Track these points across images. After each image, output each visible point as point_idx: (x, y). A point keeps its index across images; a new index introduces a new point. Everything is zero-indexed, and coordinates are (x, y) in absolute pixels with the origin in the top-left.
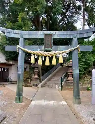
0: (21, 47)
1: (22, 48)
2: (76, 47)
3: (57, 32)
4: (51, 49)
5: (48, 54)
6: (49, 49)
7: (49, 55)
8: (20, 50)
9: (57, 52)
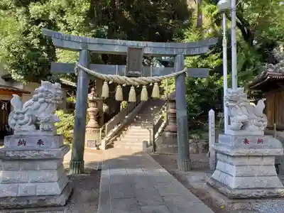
0: (83, 68)
1: (86, 69)
2: (182, 71)
3: (150, 44)
4: (138, 72)
5: (134, 81)
6: (136, 72)
7: (136, 83)
8: (81, 72)
9: (149, 79)
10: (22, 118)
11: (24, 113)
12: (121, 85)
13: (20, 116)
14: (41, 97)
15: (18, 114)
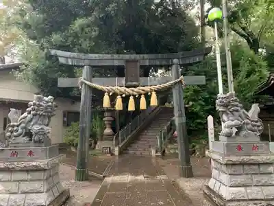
1: (87, 82)
2: (178, 80)
4: (137, 83)
5: (133, 91)
7: (135, 93)
8: (84, 86)
9: (147, 89)
10: (17, 131)
11: (18, 126)
12: (121, 95)
13: (15, 128)
14: (33, 110)
15: (13, 126)
